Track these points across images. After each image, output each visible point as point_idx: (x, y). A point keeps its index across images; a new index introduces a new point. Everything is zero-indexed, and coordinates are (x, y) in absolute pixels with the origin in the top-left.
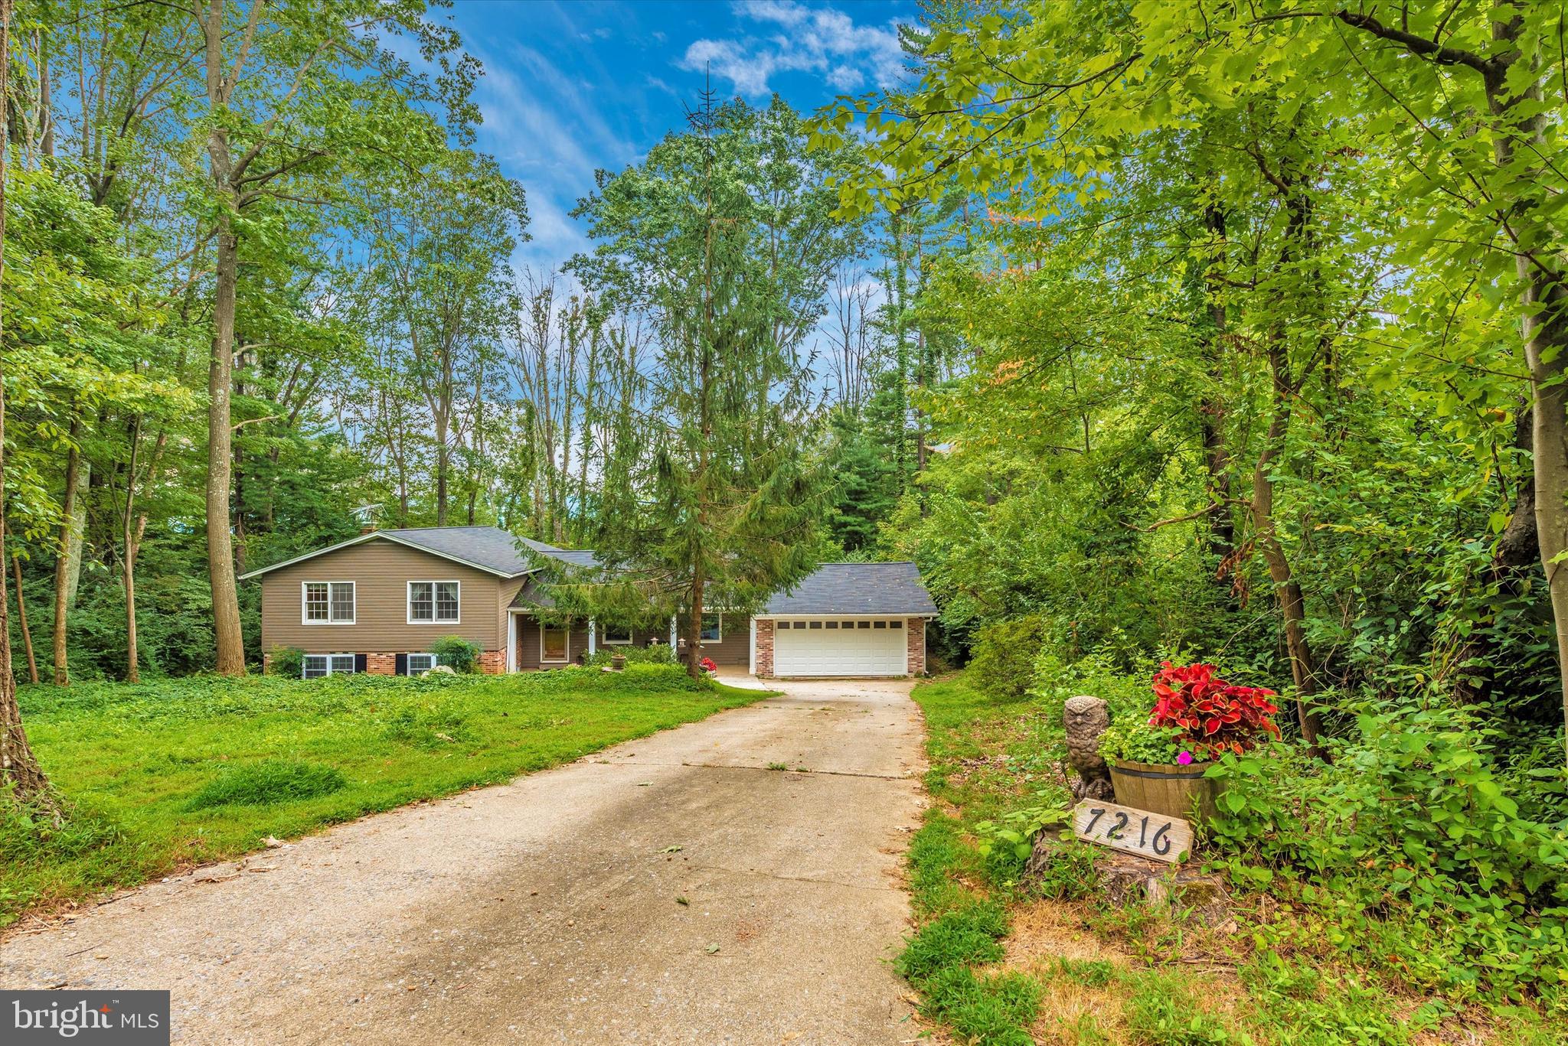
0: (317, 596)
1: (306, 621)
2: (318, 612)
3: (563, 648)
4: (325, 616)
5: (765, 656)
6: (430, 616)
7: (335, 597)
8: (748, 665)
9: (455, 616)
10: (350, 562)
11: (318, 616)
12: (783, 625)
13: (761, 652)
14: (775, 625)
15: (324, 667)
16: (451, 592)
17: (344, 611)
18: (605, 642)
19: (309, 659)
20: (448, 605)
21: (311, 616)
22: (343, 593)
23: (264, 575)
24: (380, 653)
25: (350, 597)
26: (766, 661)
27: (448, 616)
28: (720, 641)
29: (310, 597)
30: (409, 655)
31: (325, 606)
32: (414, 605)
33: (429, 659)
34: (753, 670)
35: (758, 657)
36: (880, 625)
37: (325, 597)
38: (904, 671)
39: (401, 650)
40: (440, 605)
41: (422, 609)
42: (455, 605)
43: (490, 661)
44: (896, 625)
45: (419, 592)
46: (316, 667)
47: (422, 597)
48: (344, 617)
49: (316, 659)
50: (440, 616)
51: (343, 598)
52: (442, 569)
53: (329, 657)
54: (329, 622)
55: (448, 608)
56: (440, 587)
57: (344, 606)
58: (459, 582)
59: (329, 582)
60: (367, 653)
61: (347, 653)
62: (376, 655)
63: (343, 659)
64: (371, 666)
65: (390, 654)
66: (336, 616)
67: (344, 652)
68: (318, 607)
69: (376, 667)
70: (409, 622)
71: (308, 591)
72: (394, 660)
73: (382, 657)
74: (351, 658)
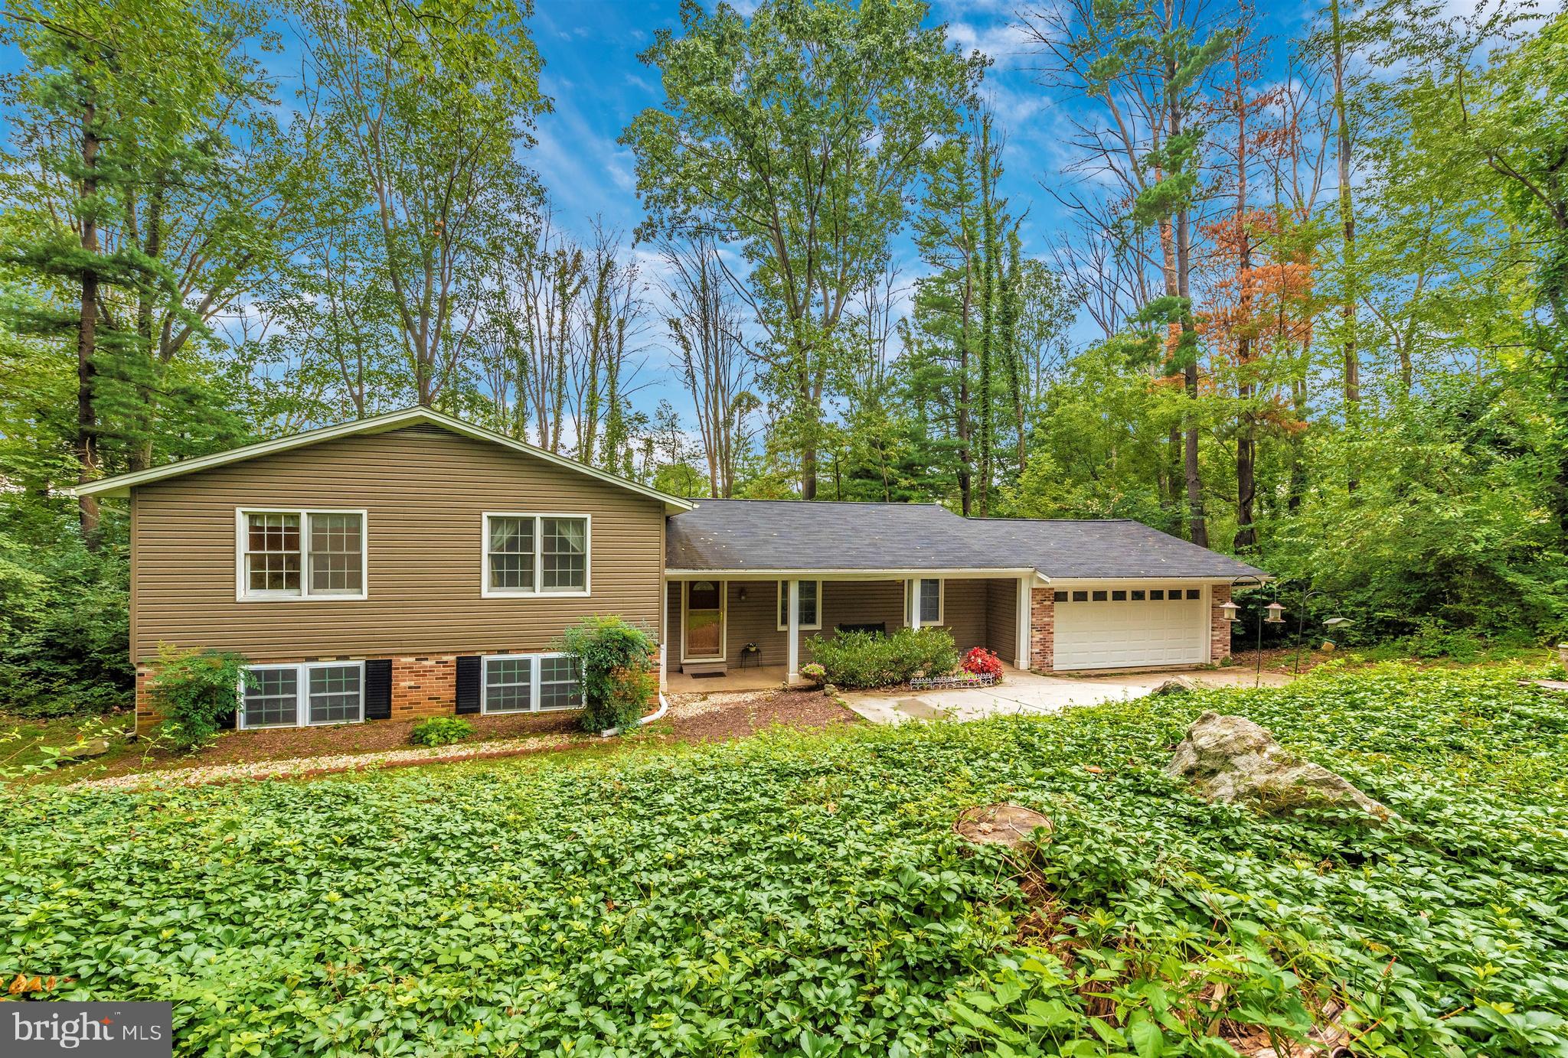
0: (274, 538)
1: (246, 593)
2: (277, 573)
3: (715, 638)
4: (294, 581)
5: (1042, 642)
6: (528, 581)
7: (317, 542)
9: (579, 581)
10: (353, 470)
11: (276, 582)
12: (1062, 596)
13: (1038, 636)
15: (292, 689)
16: (571, 536)
17: (340, 572)
19: (256, 674)
20: (564, 560)
21: (257, 582)
22: (338, 532)
23: (136, 489)
24: (421, 657)
25: (355, 542)
26: (1045, 649)
27: (564, 581)
29: (256, 542)
30: (486, 659)
31: (295, 561)
32: (496, 560)
33: (525, 664)
34: (1023, 662)
35: (1031, 645)
36: (1175, 594)
37: (293, 542)
38: (1202, 656)
39: (467, 649)
40: (548, 561)
41: (513, 569)
42: (580, 560)
44: (1194, 594)
45: (506, 535)
46: (271, 689)
47: (512, 544)
48: (338, 583)
49: (271, 675)
50: (551, 580)
51: (337, 543)
52: (560, 491)
53: (303, 670)
54: (305, 593)
55: (567, 568)
56: (550, 525)
57: (339, 560)
58: (588, 516)
59: (304, 512)
60: (394, 658)
61: (346, 658)
62: (412, 659)
63: (335, 672)
64: (403, 684)
65: (445, 658)
66: (319, 583)
67: (339, 658)
68: (276, 562)
69: (412, 684)
70: (485, 594)
71: (252, 528)
72: (453, 670)
73: (425, 663)
74: (353, 672)
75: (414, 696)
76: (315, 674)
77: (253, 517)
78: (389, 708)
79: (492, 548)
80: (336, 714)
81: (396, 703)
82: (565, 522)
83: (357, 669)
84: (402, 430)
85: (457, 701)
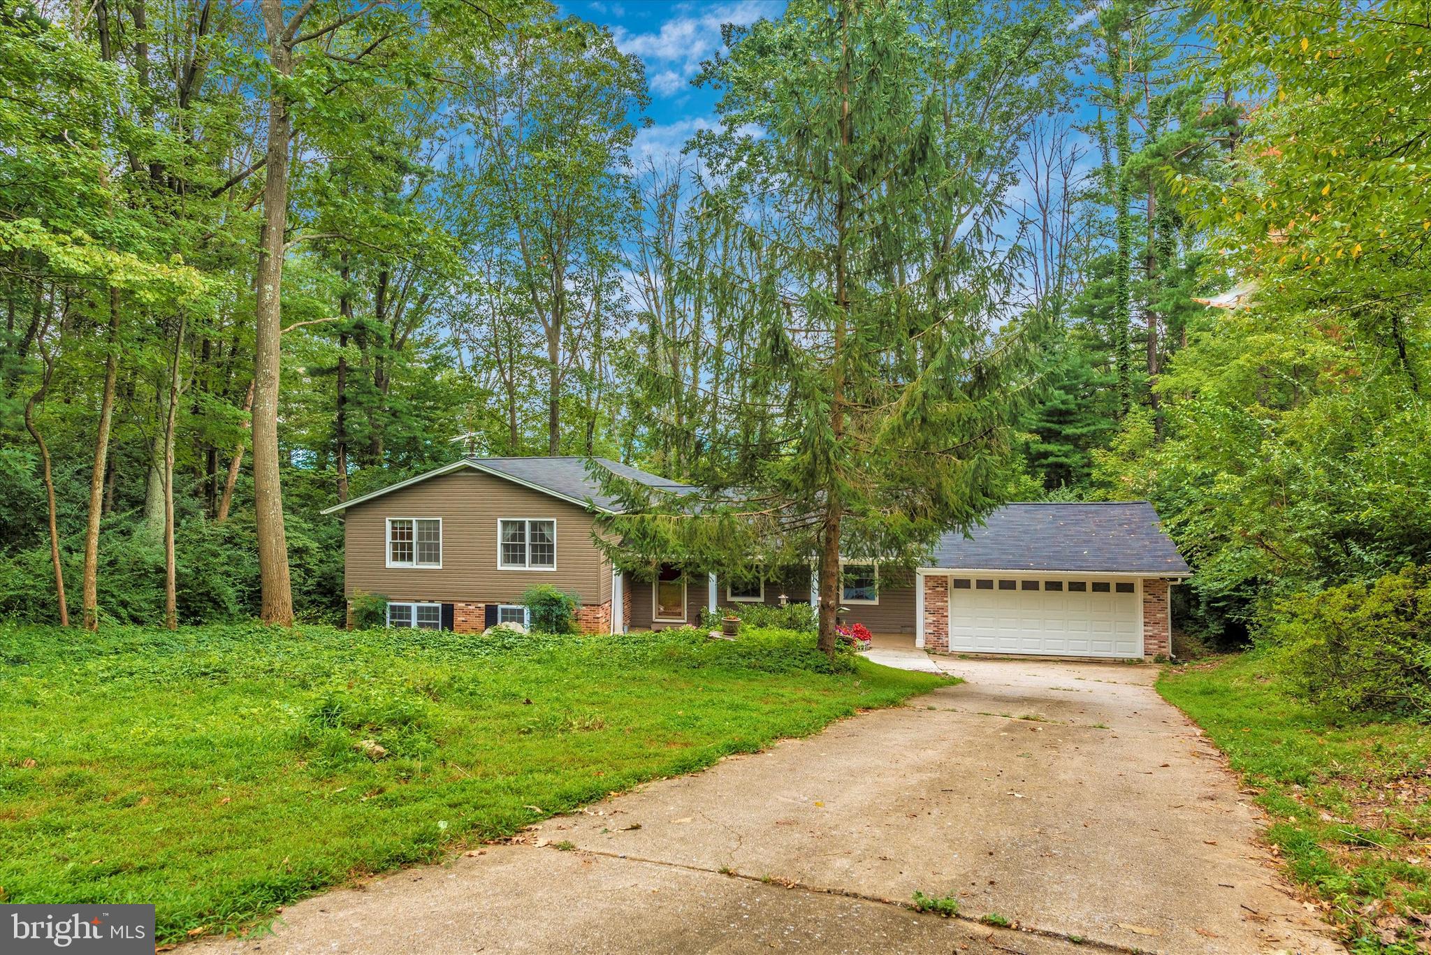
0: (401, 533)
1: (390, 564)
2: (403, 553)
3: (679, 605)
4: (410, 558)
5: (936, 624)
6: (523, 561)
7: (420, 536)
8: (913, 634)
9: (550, 561)
10: (437, 495)
11: (403, 558)
12: (962, 584)
13: (931, 619)
14: (951, 583)
15: (409, 617)
16: (546, 532)
17: (430, 553)
18: (730, 599)
19: (393, 608)
20: (542, 547)
21: (395, 558)
22: (429, 530)
23: (348, 509)
24: (468, 603)
25: (437, 536)
26: (939, 630)
27: (542, 561)
28: (876, 602)
29: (394, 536)
30: (500, 607)
31: (410, 548)
32: (506, 547)
33: (521, 612)
34: (920, 642)
35: (927, 625)
36: (1101, 587)
37: (410, 536)
38: (1139, 653)
39: (491, 600)
40: (534, 548)
41: (514, 553)
42: (551, 547)
43: (590, 618)
44: (1125, 588)
45: (510, 531)
46: (401, 617)
47: (514, 537)
48: (429, 559)
49: (401, 608)
50: (534, 560)
51: (429, 537)
52: (535, 505)
53: (414, 606)
54: (413, 565)
55: (543, 552)
56: (534, 525)
57: (429, 547)
58: (555, 520)
59: (414, 519)
60: (455, 603)
61: (433, 602)
62: (463, 605)
63: (428, 609)
64: (459, 619)
65: (480, 605)
66: (422, 559)
67: (430, 601)
68: (403, 547)
69: (464, 619)
70: (499, 568)
71: (393, 528)
72: (483, 612)
73: (470, 608)
74: (437, 608)
75: (464, 626)
76: (420, 609)
77: (393, 522)
79: (504, 539)
82: (543, 523)
84: (458, 471)
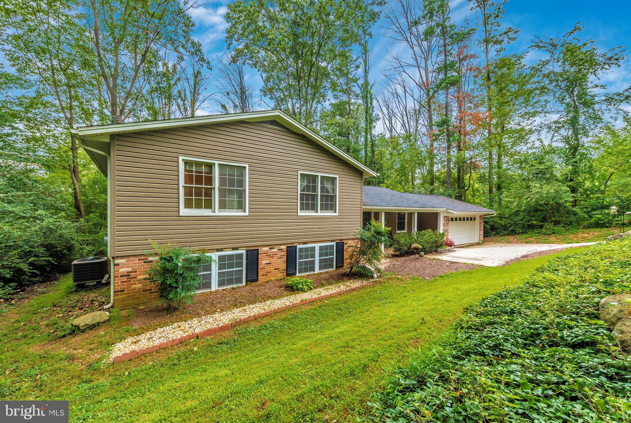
0: (198, 176)
1: (183, 210)
2: (200, 198)
4: (209, 204)
6: (315, 207)
7: (222, 181)
9: (334, 208)
10: (243, 141)
11: (199, 204)
15: (208, 268)
16: (331, 185)
17: (234, 199)
20: (329, 197)
21: (188, 205)
22: (232, 176)
23: (112, 136)
24: (271, 247)
25: (242, 183)
27: (327, 208)
29: (189, 179)
30: (299, 246)
31: (210, 192)
32: (302, 196)
33: (314, 249)
37: (209, 181)
38: (476, 240)
39: (290, 242)
40: (323, 197)
41: (309, 200)
42: (334, 198)
44: (475, 218)
45: (306, 183)
47: (309, 188)
48: (232, 206)
50: (322, 208)
51: (232, 182)
52: (324, 163)
53: (215, 256)
54: (217, 211)
55: (329, 201)
56: (324, 179)
57: (233, 192)
58: (337, 176)
59: (216, 163)
60: (260, 248)
61: (237, 249)
62: (267, 249)
63: (230, 257)
64: (263, 262)
65: (282, 247)
67: (234, 249)
68: (199, 193)
69: (267, 262)
70: (299, 213)
72: (284, 253)
73: (273, 250)
74: (240, 256)
75: (268, 268)
76: (221, 258)
77: (188, 162)
78: (258, 276)
79: (301, 190)
80: (230, 282)
81: (261, 272)
82: (328, 178)
83: (242, 255)
84: (264, 122)
85: (287, 270)
